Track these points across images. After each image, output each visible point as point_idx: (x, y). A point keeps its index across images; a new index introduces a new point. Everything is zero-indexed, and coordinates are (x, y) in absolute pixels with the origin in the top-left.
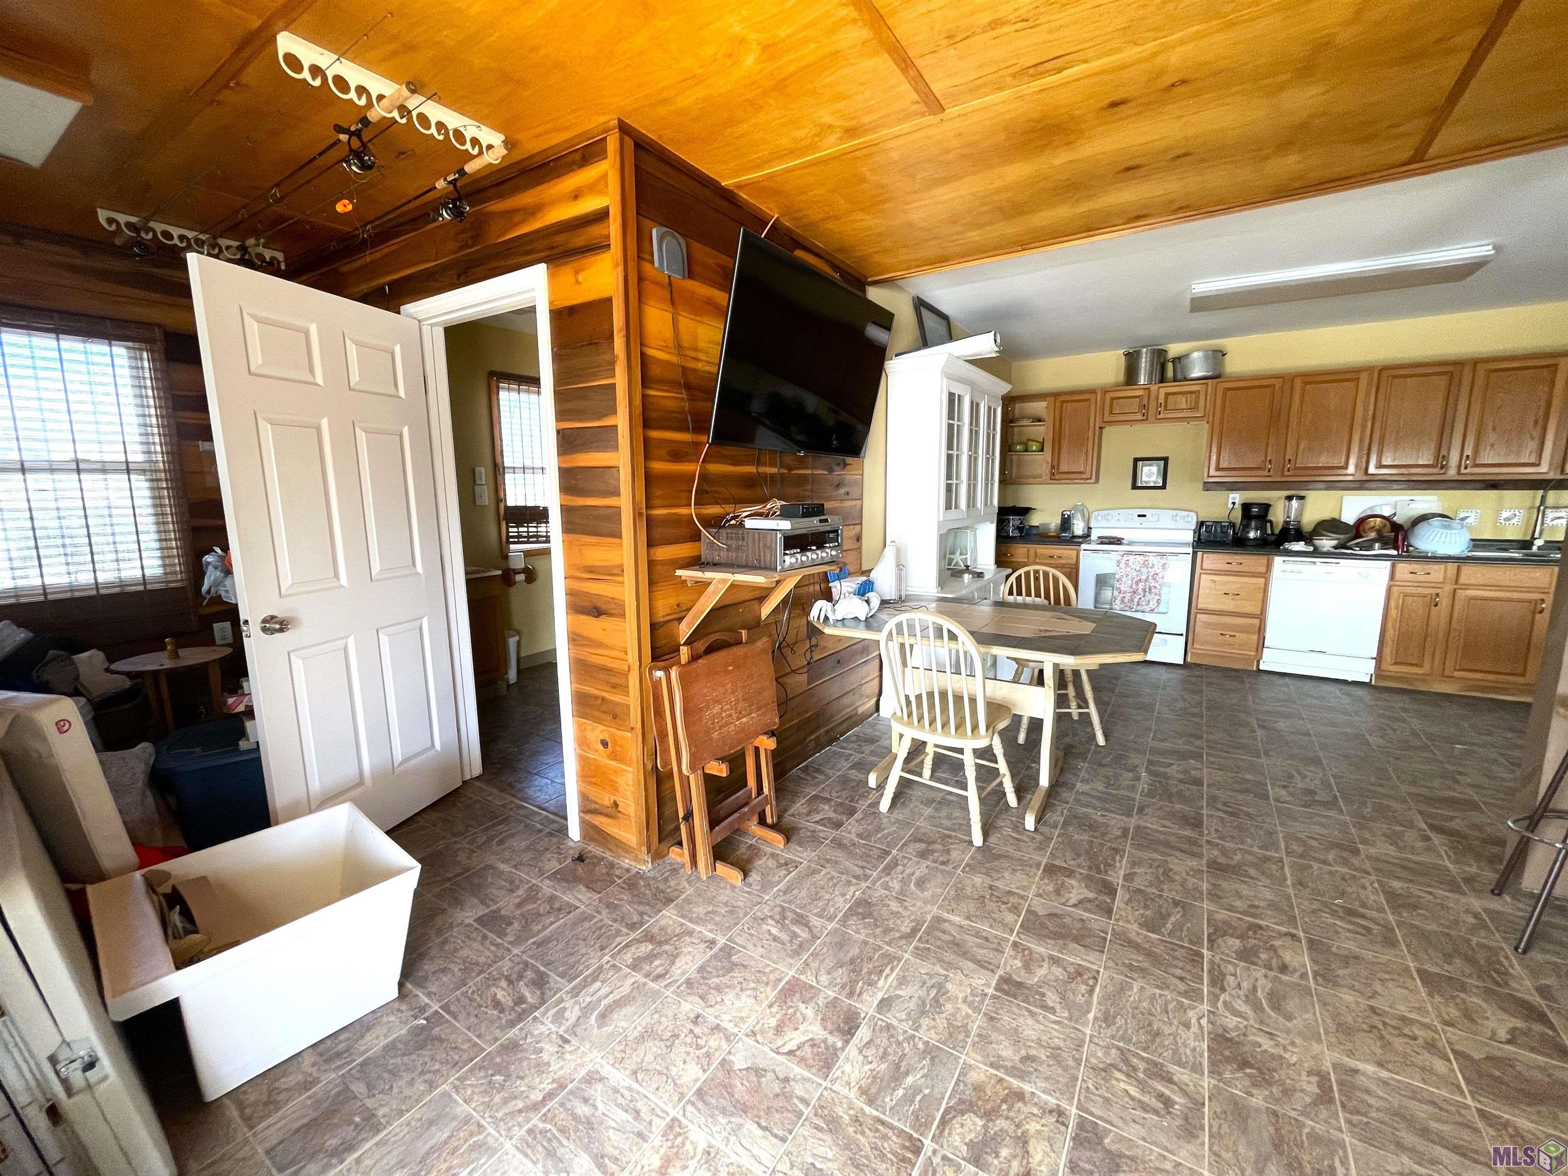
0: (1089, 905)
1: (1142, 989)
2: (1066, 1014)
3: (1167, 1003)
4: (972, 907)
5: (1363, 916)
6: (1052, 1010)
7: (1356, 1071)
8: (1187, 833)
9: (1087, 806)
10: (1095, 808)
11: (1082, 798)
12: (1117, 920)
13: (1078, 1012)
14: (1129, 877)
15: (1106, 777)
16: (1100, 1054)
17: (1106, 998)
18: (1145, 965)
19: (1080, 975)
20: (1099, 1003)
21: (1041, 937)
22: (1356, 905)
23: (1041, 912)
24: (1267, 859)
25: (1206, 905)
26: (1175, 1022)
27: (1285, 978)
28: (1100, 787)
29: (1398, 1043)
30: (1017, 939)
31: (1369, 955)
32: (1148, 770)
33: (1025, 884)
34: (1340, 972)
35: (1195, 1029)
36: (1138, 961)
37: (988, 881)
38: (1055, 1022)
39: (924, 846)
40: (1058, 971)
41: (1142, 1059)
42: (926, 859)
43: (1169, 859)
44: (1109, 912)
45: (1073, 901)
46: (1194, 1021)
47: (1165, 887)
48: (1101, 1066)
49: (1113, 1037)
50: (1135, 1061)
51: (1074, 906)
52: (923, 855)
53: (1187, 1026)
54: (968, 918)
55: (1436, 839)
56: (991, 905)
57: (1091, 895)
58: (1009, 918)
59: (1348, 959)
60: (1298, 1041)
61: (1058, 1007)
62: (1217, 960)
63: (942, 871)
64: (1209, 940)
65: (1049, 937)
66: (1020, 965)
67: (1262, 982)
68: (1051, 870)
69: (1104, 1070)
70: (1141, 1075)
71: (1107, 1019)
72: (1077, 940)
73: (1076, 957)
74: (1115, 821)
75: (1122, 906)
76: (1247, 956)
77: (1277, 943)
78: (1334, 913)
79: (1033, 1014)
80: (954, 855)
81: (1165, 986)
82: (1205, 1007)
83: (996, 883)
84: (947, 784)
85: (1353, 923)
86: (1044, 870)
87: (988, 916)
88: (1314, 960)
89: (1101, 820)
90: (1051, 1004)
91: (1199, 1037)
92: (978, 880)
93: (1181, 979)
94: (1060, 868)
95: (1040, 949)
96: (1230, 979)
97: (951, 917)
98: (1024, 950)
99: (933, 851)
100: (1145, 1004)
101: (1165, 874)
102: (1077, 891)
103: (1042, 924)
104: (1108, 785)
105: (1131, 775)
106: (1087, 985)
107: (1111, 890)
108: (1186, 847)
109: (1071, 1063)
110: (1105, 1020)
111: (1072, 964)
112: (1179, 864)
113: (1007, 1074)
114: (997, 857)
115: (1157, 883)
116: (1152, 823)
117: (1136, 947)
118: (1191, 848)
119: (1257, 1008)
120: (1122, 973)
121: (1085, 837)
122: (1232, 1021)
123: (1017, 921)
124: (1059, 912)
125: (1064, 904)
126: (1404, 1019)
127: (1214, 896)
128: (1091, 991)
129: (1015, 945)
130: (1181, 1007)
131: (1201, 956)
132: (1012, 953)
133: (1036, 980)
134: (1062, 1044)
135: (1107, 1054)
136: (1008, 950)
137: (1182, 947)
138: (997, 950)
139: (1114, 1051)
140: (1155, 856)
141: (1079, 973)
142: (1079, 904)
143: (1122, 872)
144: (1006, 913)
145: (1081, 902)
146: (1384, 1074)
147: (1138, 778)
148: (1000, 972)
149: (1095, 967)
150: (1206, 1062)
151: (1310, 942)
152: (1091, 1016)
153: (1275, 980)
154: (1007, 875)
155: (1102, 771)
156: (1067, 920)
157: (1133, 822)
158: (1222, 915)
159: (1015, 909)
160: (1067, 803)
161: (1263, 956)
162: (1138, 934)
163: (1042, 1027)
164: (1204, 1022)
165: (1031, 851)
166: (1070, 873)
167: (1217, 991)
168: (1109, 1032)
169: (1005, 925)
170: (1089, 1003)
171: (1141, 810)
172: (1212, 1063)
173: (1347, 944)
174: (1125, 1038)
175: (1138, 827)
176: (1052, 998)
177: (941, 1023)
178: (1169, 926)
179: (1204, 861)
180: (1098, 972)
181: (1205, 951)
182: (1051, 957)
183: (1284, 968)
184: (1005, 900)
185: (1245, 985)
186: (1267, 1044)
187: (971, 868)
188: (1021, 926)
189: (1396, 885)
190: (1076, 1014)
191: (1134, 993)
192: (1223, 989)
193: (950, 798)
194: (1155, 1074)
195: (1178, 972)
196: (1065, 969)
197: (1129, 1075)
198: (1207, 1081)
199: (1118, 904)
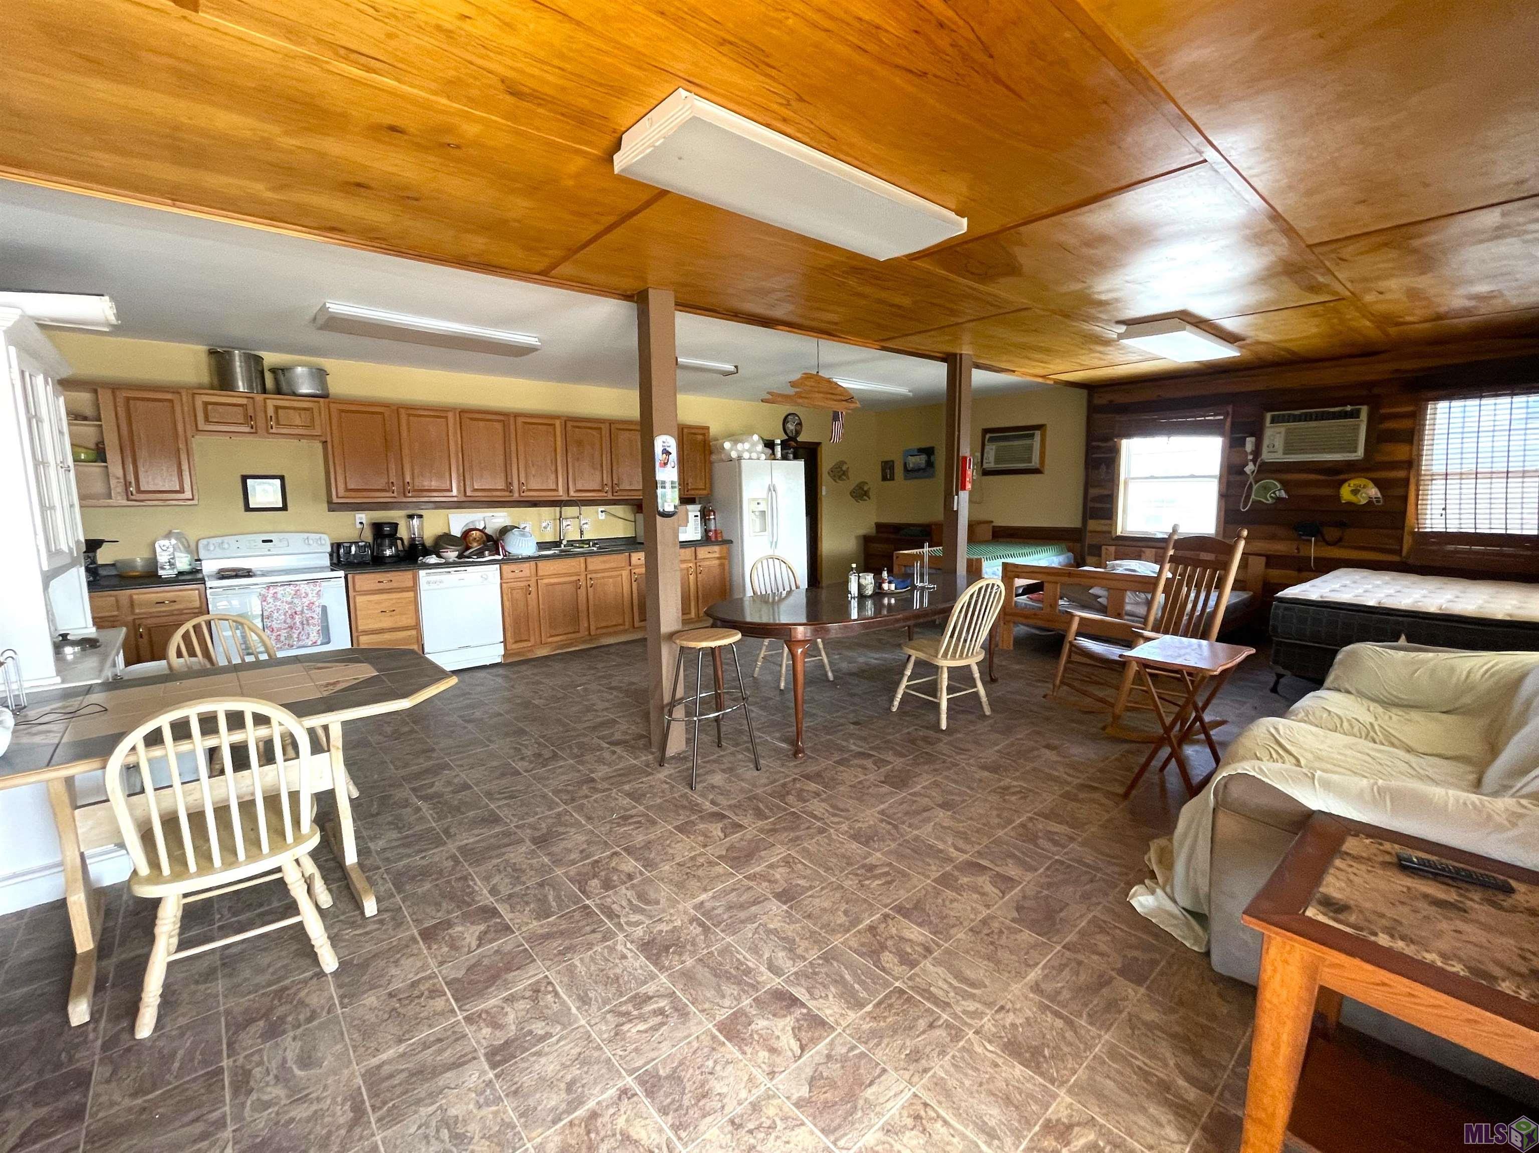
0: (489, 936)
1: (581, 960)
2: (559, 1028)
3: (602, 954)
4: (394, 1029)
5: (632, 817)
6: (548, 1035)
7: (702, 903)
8: (498, 829)
9: (400, 859)
10: (409, 856)
11: (388, 854)
12: (519, 929)
13: (562, 1018)
14: (494, 891)
15: (389, 823)
16: (604, 1028)
17: (569, 987)
18: (567, 943)
19: (538, 991)
20: (570, 997)
21: (480, 993)
22: (622, 813)
23: (460, 974)
24: (559, 815)
25: (559, 872)
26: (617, 961)
27: (635, 881)
28: (394, 835)
29: (700, 872)
30: (465, 1014)
31: (652, 837)
32: (421, 798)
33: (419, 964)
34: (652, 856)
35: (629, 955)
36: (560, 945)
37: (383, 992)
38: (558, 1041)
39: (261, 1023)
40: (522, 1005)
41: (625, 1002)
42: (284, 1032)
43: (506, 857)
44: (507, 929)
45: (474, 944)
46: (625, 951)
47: (524, 879)
48: (612, 1034)
49: (599, 1009)
50: (624, 1008)
51: (479, 946)
52: (274, 1031)
53: (624, 957)
54: (400, 1041)
55: (618, 750)
56: (410, 1010)
57: (482, 927)
58: (439, 1004)
59: (648, 845)
60: (672, 911)
61: (548, 1029)
62: (598, 902)
63: (321, 1027)
64: (583, 893)
65: (487, 988)
66: (489, 1030)
67: (629, 893)
68: (428, 935)
69: (616, 1034)
70: (635, 1013)
71: (584, 1001)
72: (509, 970)
73: (522, 982)
74: (438, 856)
75: (511, 915)
76: (608, 885)
77: (613, 864)
78: (619, 825)
79: (539, 1054)
80: (314, 1000)
81: (590, 946)
82: (621, 937)
83: (391, 988)
84: (212, 940)
85: (630, 824)
86: (423, 939)
87: (418, 1022)
88: (636, 860)
89: (424, 862)
90: (541, 1032)
91: (636, 958)
92: (370, 1000)
93: (594, 931)
94: (435, 926)
95: (492, 1002)
96: (614, 906)
97: (384, 1057)
98: (480, 1016)
99: (282, 1019)
100: (592, 968)
101: (515, 870)
102: (469, 933)
103: (470, 982)
104: (399, 829)
105: (409, 810)
106: (550, 992)
107: (490, 912)
108: (506, 841)
109: (596, 1054)
110: (584, 1003)
111: (525, 989)
112: (517, 855)
113: (569, 1114)
114: (364, 966)
115: (517, 880)
116: (468, 839)
117: (548, 936)
118: (510, 839)
119: (642, 911)
120: (560, 962)
121: (427, 886)
122: (639, 932)
123: (448, 1000)
124: (473, 961)
125: (469, 952)
126: (693, 859)
127: (557, 862)
128: (556, 994)
129: (468, 1019)
130: (612, 949)
131: (587, 907)
132: (474, 1028)
133: (513, 1027)
134: (578, 1050)
135: (607, 1022)
136: (468, 1030)
137: (574, 911)
138: (457, 1040)
139: (608, 1016)
140: (496, 861)
141: (536, 990)
142: (481, 940)
143: (485, 892)
144: (431, 1002)
145: (480, 939)
146: (710, 894)
147: (419, 809)
148: (481, 1052)
149: (541, 976)
150: (652, 968)
151: (625, 849)
152: (574, 1010)
153: (633, 887)
154: (393, 971)
155: (380, 819)
156: (486, 962)
157: (452, 847)
158: (573, 870)
159: (435, 993)
160: (379, 868)
161: (615, 878)
162: (542, 926)
163: (555, 1054)
164: (629, 945)
165: (392, 933)
166: (449, 924)
167: (616, 920)
168: (594, 1008)
169: (442, 1014)
170: (563, 1003)
171: (446, 832)
172: (655, 964)
173: (639, 839)
174: (606, 1002)
175: (460, 848)
176: (539, 1028)
177: (482, 1147)
178: (554, 904)
179: (528, 843)
180: (546, 977)
181: (587, 902)
182: (506, 1000)
183: (630, 877)
184: (416, 993)
185: (624, 903)
186: (664, 927)
187: (349, 996)
188: (456, 1000)
189: (627, 787)
190: (565, 1020)
191: (581, 969)
192: (618, 917)
193: (233, 950)
194: (640, 1004)
195: (588, 929)
196: (523, 998)
197: (630, 1021)
198: (663, 978)
199: (507, 916)
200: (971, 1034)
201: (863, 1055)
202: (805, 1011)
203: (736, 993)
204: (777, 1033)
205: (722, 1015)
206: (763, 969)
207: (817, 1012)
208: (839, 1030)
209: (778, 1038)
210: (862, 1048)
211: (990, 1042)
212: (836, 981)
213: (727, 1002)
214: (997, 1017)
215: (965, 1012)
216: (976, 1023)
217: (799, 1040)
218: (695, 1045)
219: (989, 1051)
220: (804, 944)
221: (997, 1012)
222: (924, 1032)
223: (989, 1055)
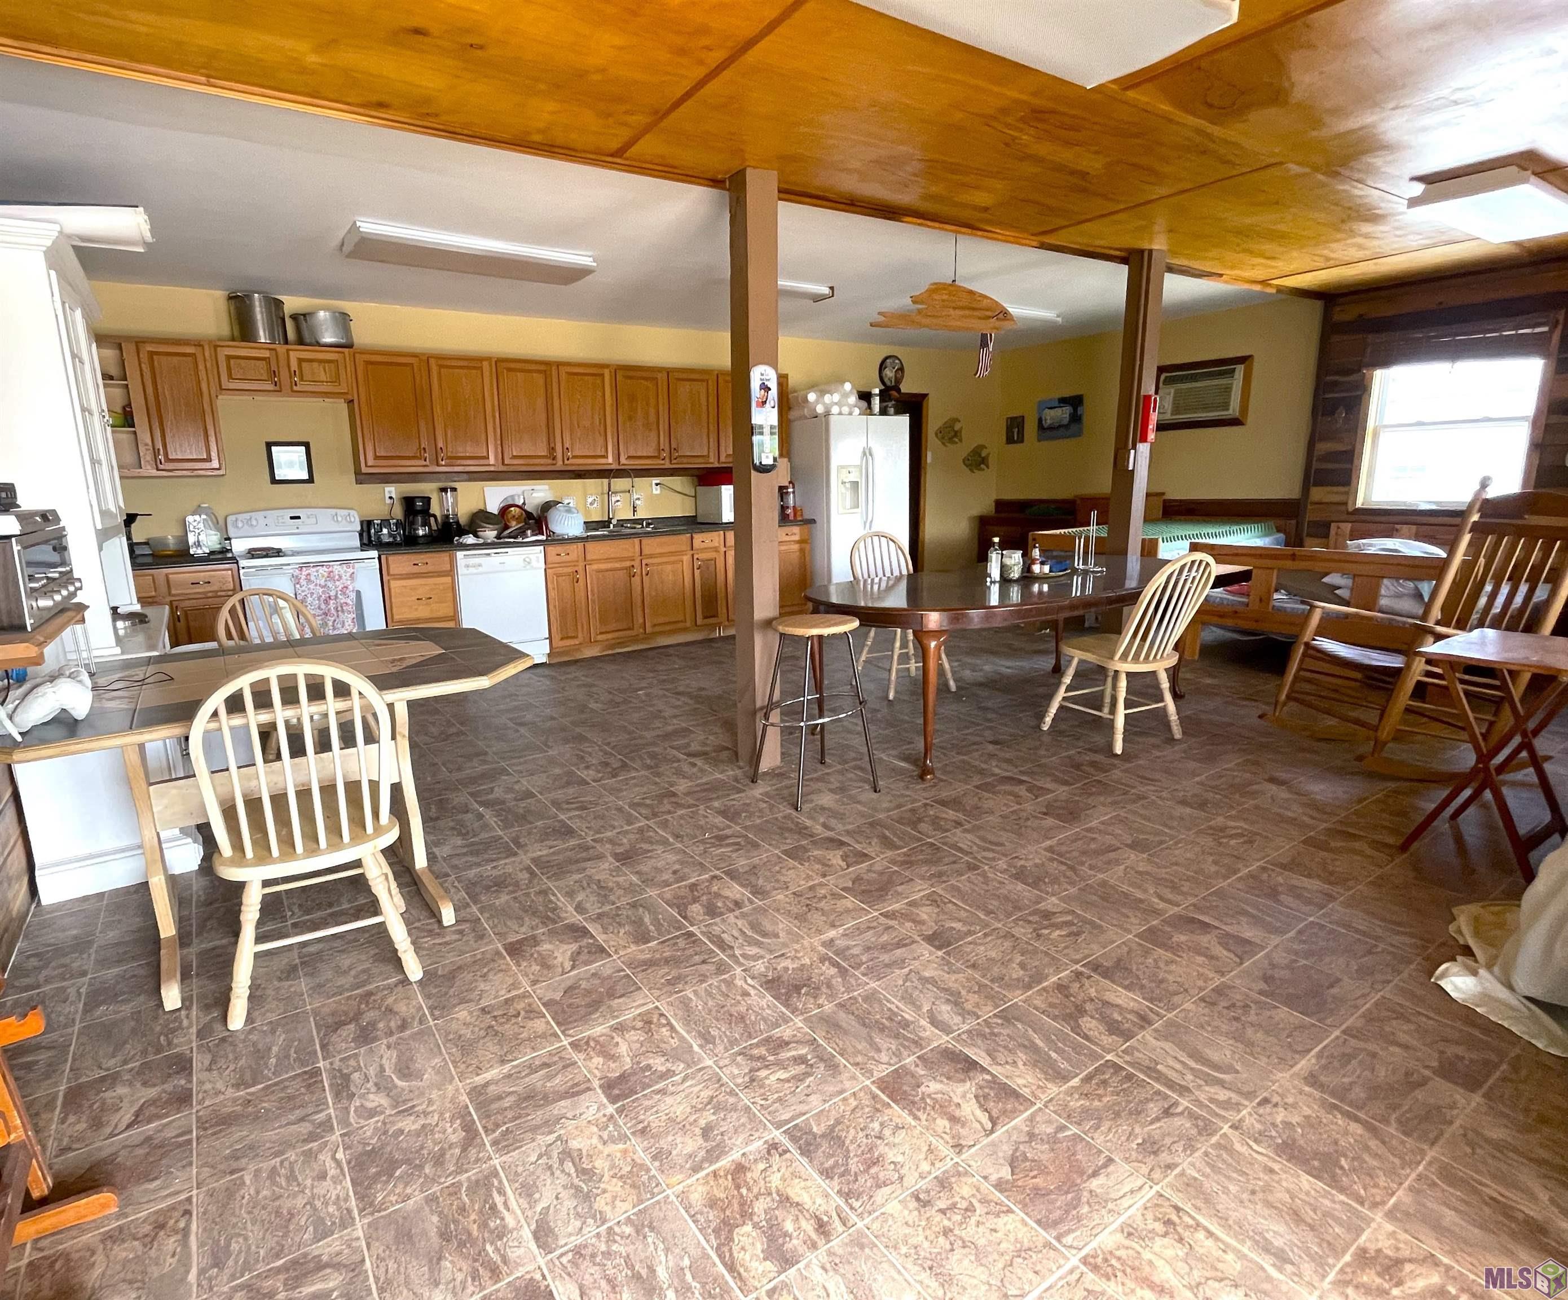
0: (584, 957)
1: (695, 992)
2: (682, 1066)
3: (718, 987)
4: (490, 1048)
5: (727, 837)
6: (668, 1074)
7: (832, 940)
8: (573, 842)
9: (470, 867)
10: (479, 865)
11: (455, 861)
12: (616, 952)
13: (682, 1054)
14: (580, 908)
15: (453, 828)
16: (736, 1072)
17: (687, 1022)
18: (674, 973)
19: (650, 1022)
20: (688, 1032)
21: (584, 1019)
22: (716, 832)
23: (558, 996)
24: (641, 831)
25: (652, 892)
26: (739, 998)
27: (745, 910)
28: (459, 842)
29: (822, 904)
30: (571, 1040)
31: (756, 860)
32: (482, 804)
33: (511, 981)
34: (760, 882)
35: (752, 992)
36: (668, 974)
37: (473, 1007)
38: (684, 1080)
39: (352, 1026)
40: (633, 1036)
41: (757, 1045)
42: (375, 1039)
43: (588, 872)
44: (602, 951)
45: (568, 965)
46: (746, 987)
47: (612, 898)
48: (747, 1079)
49: (726, 1050)
50: (756, 1052)
51: (573, 967)
52: (366, 1036)
53: (746, 994)
54: (503, 1062)
55: (699, 762)
56: (509, 1029)
57: (574, 947)
58: (539, 1025)
59: (753, 870)
60: (797, 946)
61: (669, 1065)
62: (704, 929)
63: (413, 1037)
64: (685, 918)
65: (590, 1014)
66: (601, 1060)
67: (740, 923)
68: (515, 950)
69: (752, 1080)
70: (771, 1058)
71: (707, 1039)
72: (611, 994)
73: (632, 1009)
74: (508, 866)
75: (604, 937)
76: (712, 911)
77: (715, 889)
78: (713, 845)
79: (663, 1092)
80: (402, 1008)
81: (703, 978)
82: (738, 970)
83: (484, 1003)
84: (286, 936)
85: (728, 845)
86: (509, 954)
87: (517, 1044)
88: (742, 885)
89: (495, 873)
90: (663, 1069)
91: (761, 996)
92: (462, 1014)
93: (704, 962)
94: (520, 942)
95: (598, 1030)
96: (725, 936)
97: (488, 1076)
98: (587, 1043)
99: (373, 1024)
100: (710, 1003)
101: (601, 887)
102: (562, 953)
103: (570, 1006)
104: (464, 835)
105: (470, 815)
106: (664, 1026)
107: (578, 932)
108: (584, 855)
109: (732, 1100)
110: (707, 1042)
111: (634, 1019)
112: (603, 870)
113: (711, 1163)
114: (451, 976)
115: (604, 899)
116: (539, 851)
117: (650, 964)
118: (587, 854)
119: (759, 944)
120: (671, 994)
121: (504, 898)
122: (760, 966)
123: (548, 1023)
124: (569, 983)
125: (563, 973)
126: (811, 888)
127: (648, 881)
128: (672, 1028)
129: (574, 1045)
130: (730, 983)
131: (690, 934)
132: (582, 1056)
133: (628, 1060)
134: (710, 1093)
135: (738, 1065)
136: (578, 1057)
137: (677, 937)
138: (565, 1067)
139: (739, 1058)
140: (577, 877)
141: (647, 1022)
142: (575, 959)
143: (570, 909)
144: (530, 1024)
145: (574, 959)
146: (841, 930)
147: (480, 816)
148: (596, 1084)
149: (651, 1006)
150: (784, 1009)
151: (726, 873)
152: (696, 1048)
153: (744, 916)
154: (482, 986)
155: (441, 823)
156: (584, 984)
157: (525, 858)
158: (668, 892)
159: (531, 1013)
160: (447, 875)
161: (719, 904)
162: (642, 951)
163: (682, 1094)
164: (749, 981)
165: (475, 946)
166: (534, 941)
167: (729, 952)
168: (720, 1048)
169: (543, 1036)
170: (682, 1039)
171: (516, 841)
172: (787, 1006)
173: (742, 863)
174: (733, 1043)
175: (534, 860)
176: (658, 1063)
177: (615, 1186)
178: (652, 928)
179: (611, 859)
180: (657, 1007)
181: (691, 929)
182: (614, 1029)
183: (738, 904)
184: (512, 1012)
185: (736, 933)
186: (791, 965)
187: (440, 1007)
188: (558, 1024)
189: (716, 804)
190: (687, 1057)
191: (698, 1004)
192: (731, 948)
193: (312, 949)
194: (775, 1049)
195: (697, 959)
196: (634, 1028)
197: (767, 1067)
198: (798, 1022)
199: (601, 938)
200: (1226, 1128)
201: (1076, 1138)
202: (988, 1077)
203: (893, 1047)
204: (956, 1100)
205: (882, 1071)
206: (923, 1022)
207: (1005, 1080)
208: (1038, 1105)
209: (958, 1105)
210: (1074, 1130)
211: (1256, 1141)
212: (1025, 1046)
213: (884, 1058)
214: (1261, 1111)
215: (1212, 1100)
216: (1234, 1116)
217: (986, 1110)
218: (853, 1103)
219: (1261, 1153)
220: (974, 998)
221: (1259, 1104)
222: (1158, 1119)
223: (1259, 1157)
